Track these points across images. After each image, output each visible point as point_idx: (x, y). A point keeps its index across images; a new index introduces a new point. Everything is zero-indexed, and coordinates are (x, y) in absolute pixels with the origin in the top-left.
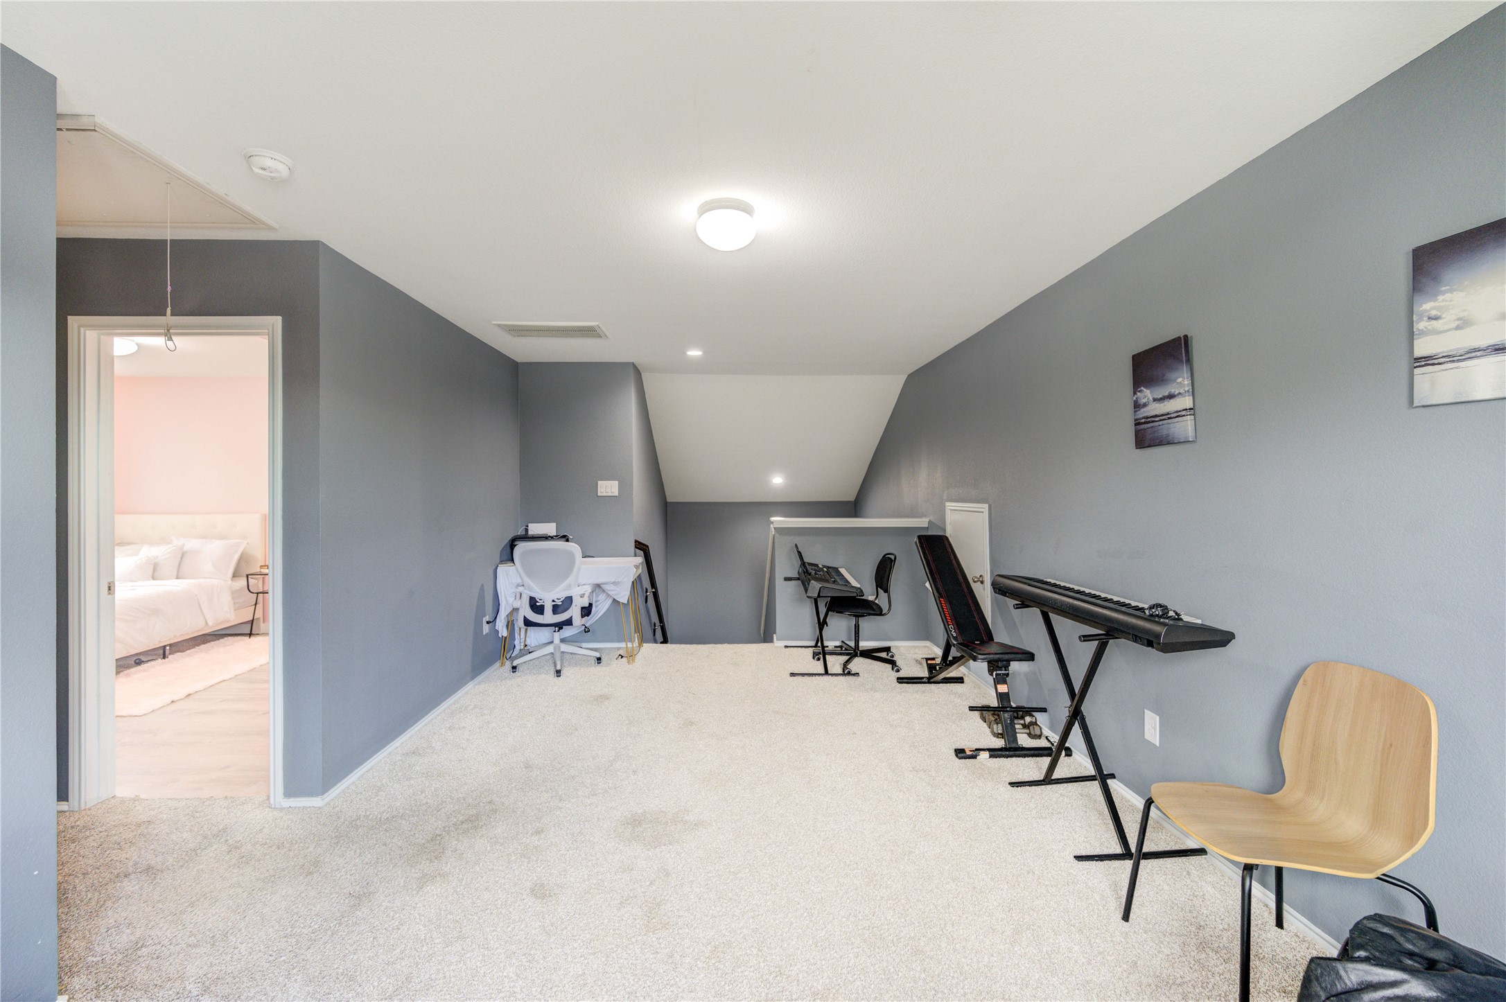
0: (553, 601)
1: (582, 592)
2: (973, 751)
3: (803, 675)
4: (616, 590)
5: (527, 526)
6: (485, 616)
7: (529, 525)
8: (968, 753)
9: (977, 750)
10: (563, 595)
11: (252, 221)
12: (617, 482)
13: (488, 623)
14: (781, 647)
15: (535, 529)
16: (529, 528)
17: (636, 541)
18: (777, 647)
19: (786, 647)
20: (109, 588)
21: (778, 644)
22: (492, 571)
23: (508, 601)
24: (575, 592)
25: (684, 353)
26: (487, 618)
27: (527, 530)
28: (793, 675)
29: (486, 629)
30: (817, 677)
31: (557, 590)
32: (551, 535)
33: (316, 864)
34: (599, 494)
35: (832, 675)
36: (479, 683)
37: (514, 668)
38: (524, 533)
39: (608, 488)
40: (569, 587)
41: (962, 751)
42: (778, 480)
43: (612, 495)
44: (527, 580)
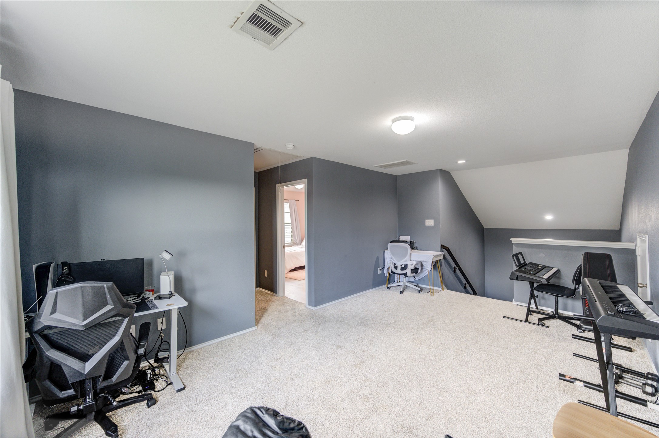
0: (401, 265)
1: (411, 263)
2: (571, 378)
3: (511, 319)
4: (426, 264)
5: (399, 237)
6: (379, 267)
7: (400, 236)
8: (567, 378)
9: (575, 379)
10: (405, 263)
11: (298, 157)
12: (433, 220)
13: (380, 270)
14: (515, 305)
15: (402, 238)
16: (400, 238)
17: (442, 245)
18: (513, 304)
19: (518, 305)
20: (284, 247)
21: (515, 303)
22: (383, 252)
23: (389, 263)
24: (409, 263)
25: (457, 162)
26: (380, 268)
27: (399, 238)
28: (504, 317)
29: (379, 272)
30: (519, 322)
31: (402, 261)
32: (407, 240)
33: (304, 321)
34: (426, 225)
35: (530, 323)
36: (375, 290)
37: (388, 288)
38: (398, 239)
39: (430, 222)
40: (406, 261)
41: (564, 376)
42: (549, 217)
43: (431, 225)
44: (393, 257)
